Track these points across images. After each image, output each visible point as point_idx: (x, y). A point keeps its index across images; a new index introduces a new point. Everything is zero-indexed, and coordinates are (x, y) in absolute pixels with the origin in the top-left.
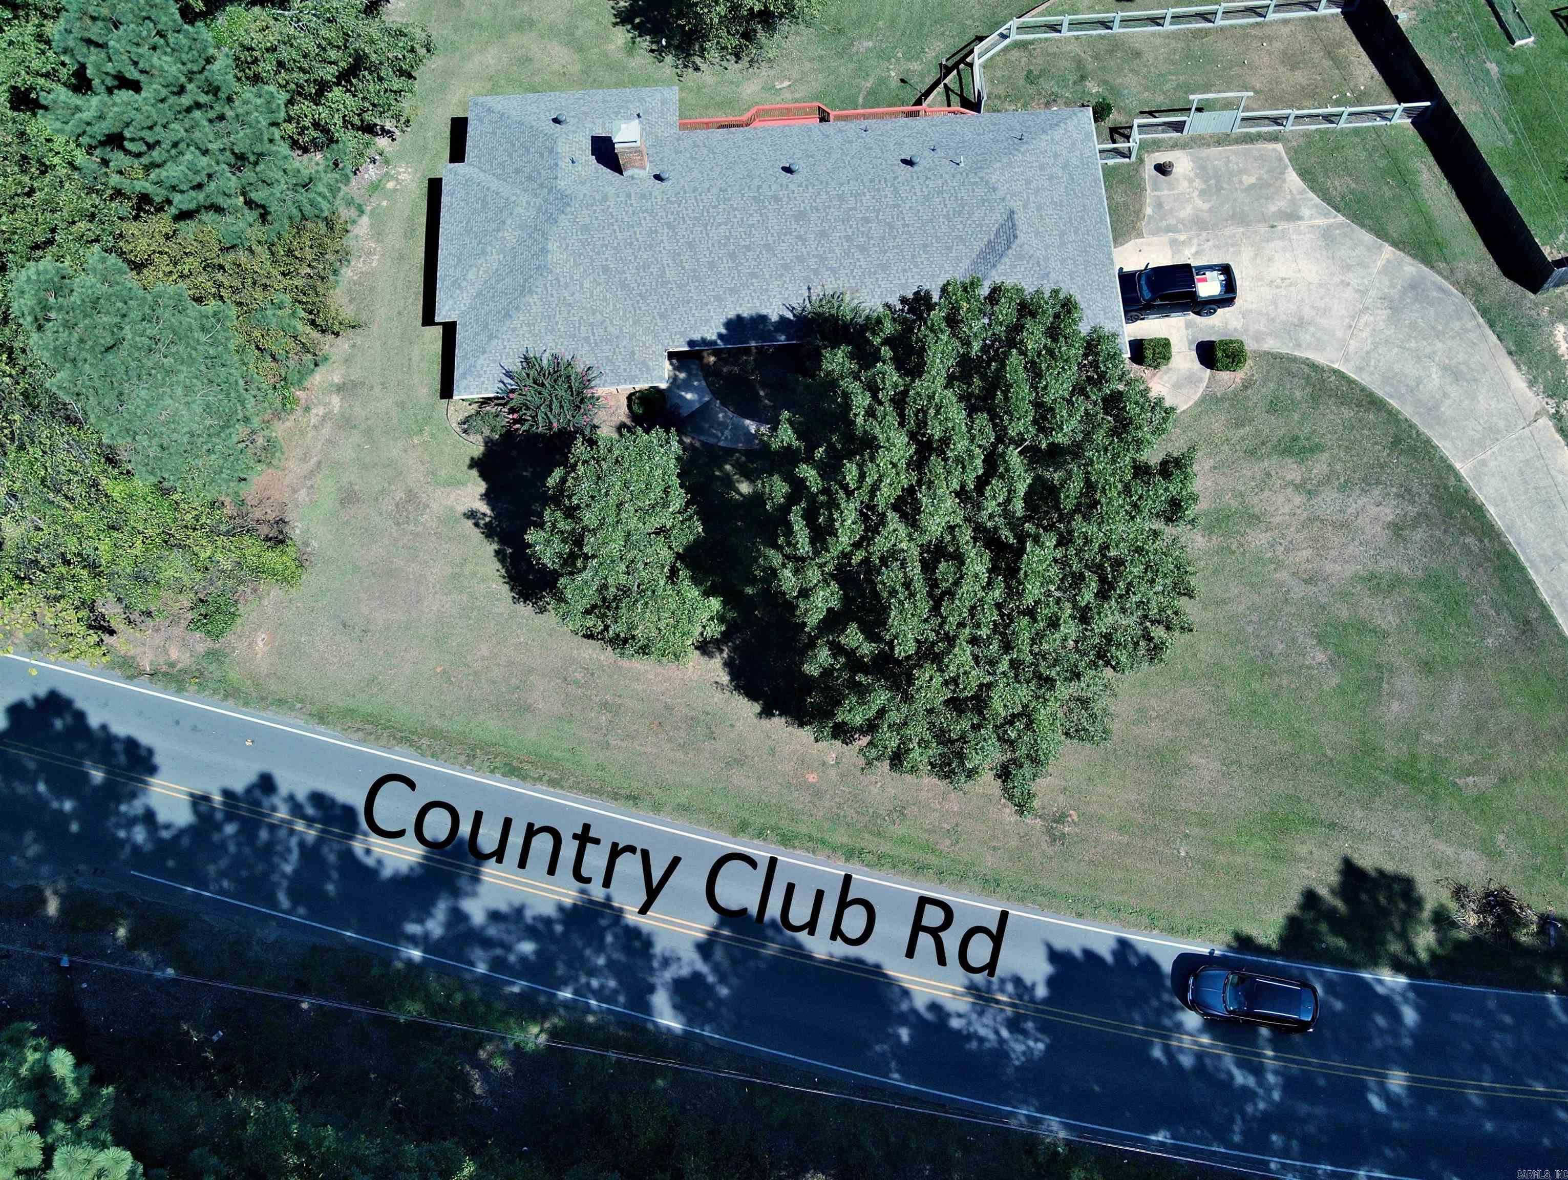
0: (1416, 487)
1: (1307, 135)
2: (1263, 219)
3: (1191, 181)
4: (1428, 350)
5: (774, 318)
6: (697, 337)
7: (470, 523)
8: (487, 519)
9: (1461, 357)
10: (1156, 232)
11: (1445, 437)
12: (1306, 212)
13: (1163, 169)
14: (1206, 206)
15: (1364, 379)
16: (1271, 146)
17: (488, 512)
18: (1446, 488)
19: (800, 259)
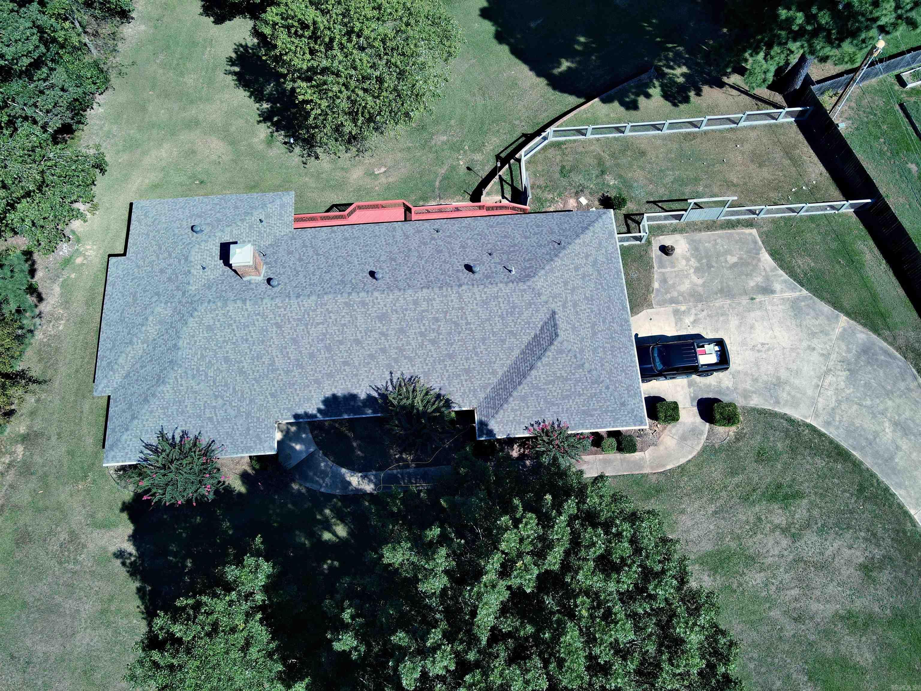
0: (880, 532)
1: (774, 221)
2: (745, 293)
3: (688, 260)
4: (881, 407)
5: (363, 396)
6: (301, 411)
7: (118, 562)
8: (133, 559)
9: (908, 414)
10: (662, 303)
11: (900, 485)
12: (777, 287)
13: (665, 250)
14: (700, 281)
15: (831, 432)
16: (747, 231)
17: (134, 552)
18: (905, 533)
19: (383, 351)
